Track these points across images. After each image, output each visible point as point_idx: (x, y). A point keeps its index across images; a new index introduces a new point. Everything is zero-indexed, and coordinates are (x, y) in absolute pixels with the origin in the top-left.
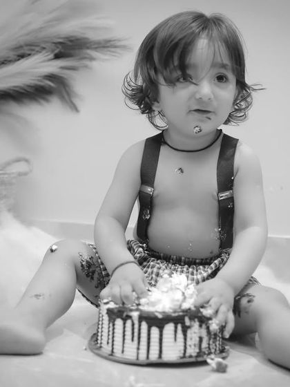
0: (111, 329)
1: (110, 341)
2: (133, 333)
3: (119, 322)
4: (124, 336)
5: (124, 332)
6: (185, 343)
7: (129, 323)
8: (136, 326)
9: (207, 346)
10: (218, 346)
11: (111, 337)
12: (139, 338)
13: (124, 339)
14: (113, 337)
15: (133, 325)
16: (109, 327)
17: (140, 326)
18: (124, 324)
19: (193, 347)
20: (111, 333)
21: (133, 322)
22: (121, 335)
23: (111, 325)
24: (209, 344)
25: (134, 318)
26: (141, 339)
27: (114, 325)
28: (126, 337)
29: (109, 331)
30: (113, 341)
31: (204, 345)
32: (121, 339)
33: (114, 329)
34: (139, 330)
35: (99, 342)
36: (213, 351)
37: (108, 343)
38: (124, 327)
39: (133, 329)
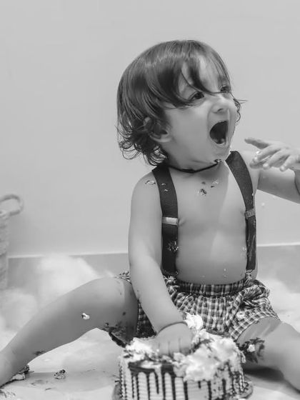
0: (135, 382)
1: (135, 394)
2: (157, 385)
3: (142, 376)
4: (149, 388)
5: (148, 384)
6: (210, 388)
7: (152, 376)
8: (160, 378)
9: (231, 387)
10: (241, 384)
11: (135, 390)
12: (164, 389)
13: (149, 392)
14: (138, 390)
15: (156, 377)
16: (133, 381)
17: (163, 378)
18: (148, 377)
19: (217, 391)
20: (135, 386)
21: (156, 374)
22: (146, 389)
23: (134, 378)
24: (233, 385)
25: (156, 371)
26: (167, 390)
27: (137, 379)
28: (151, 390)
29: (133, 385)
30: (138, 394)
31: (228, 387)
32: (146, 393)
33: (137, 383)
34: (163, 381)
35: (124, 395)
36: (237, 391)
37: (133, 396)
38: (148, 380)
39: (157, 381)
